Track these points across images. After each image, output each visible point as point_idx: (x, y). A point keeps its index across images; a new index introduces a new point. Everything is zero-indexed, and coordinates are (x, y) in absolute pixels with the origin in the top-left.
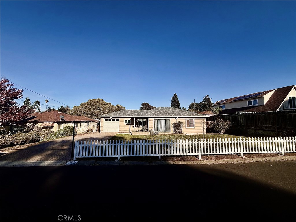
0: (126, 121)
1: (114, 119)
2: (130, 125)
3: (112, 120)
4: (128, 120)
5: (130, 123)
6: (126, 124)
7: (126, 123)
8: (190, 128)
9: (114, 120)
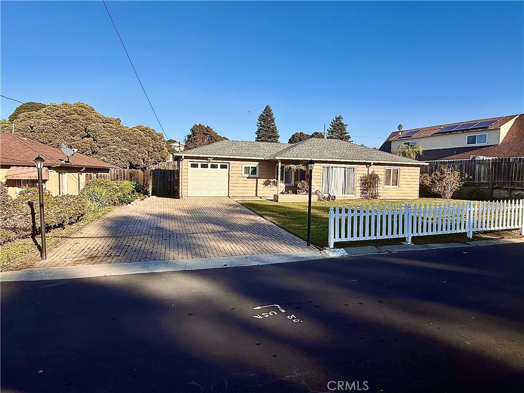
0: (247, 169)
1: (214, 162)
2: (257, 178)
3: (209, 165)
4: (251, 166)
5: (257, 175)
6: (247, 178)
7: (247, 175)
8: (391, 186)
9: (213, 166)
